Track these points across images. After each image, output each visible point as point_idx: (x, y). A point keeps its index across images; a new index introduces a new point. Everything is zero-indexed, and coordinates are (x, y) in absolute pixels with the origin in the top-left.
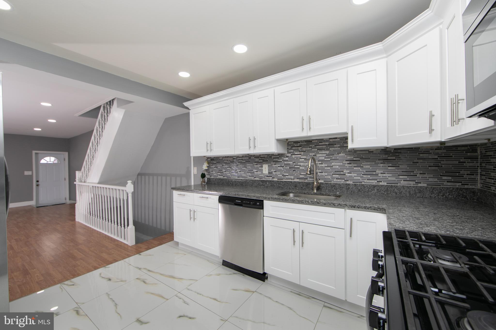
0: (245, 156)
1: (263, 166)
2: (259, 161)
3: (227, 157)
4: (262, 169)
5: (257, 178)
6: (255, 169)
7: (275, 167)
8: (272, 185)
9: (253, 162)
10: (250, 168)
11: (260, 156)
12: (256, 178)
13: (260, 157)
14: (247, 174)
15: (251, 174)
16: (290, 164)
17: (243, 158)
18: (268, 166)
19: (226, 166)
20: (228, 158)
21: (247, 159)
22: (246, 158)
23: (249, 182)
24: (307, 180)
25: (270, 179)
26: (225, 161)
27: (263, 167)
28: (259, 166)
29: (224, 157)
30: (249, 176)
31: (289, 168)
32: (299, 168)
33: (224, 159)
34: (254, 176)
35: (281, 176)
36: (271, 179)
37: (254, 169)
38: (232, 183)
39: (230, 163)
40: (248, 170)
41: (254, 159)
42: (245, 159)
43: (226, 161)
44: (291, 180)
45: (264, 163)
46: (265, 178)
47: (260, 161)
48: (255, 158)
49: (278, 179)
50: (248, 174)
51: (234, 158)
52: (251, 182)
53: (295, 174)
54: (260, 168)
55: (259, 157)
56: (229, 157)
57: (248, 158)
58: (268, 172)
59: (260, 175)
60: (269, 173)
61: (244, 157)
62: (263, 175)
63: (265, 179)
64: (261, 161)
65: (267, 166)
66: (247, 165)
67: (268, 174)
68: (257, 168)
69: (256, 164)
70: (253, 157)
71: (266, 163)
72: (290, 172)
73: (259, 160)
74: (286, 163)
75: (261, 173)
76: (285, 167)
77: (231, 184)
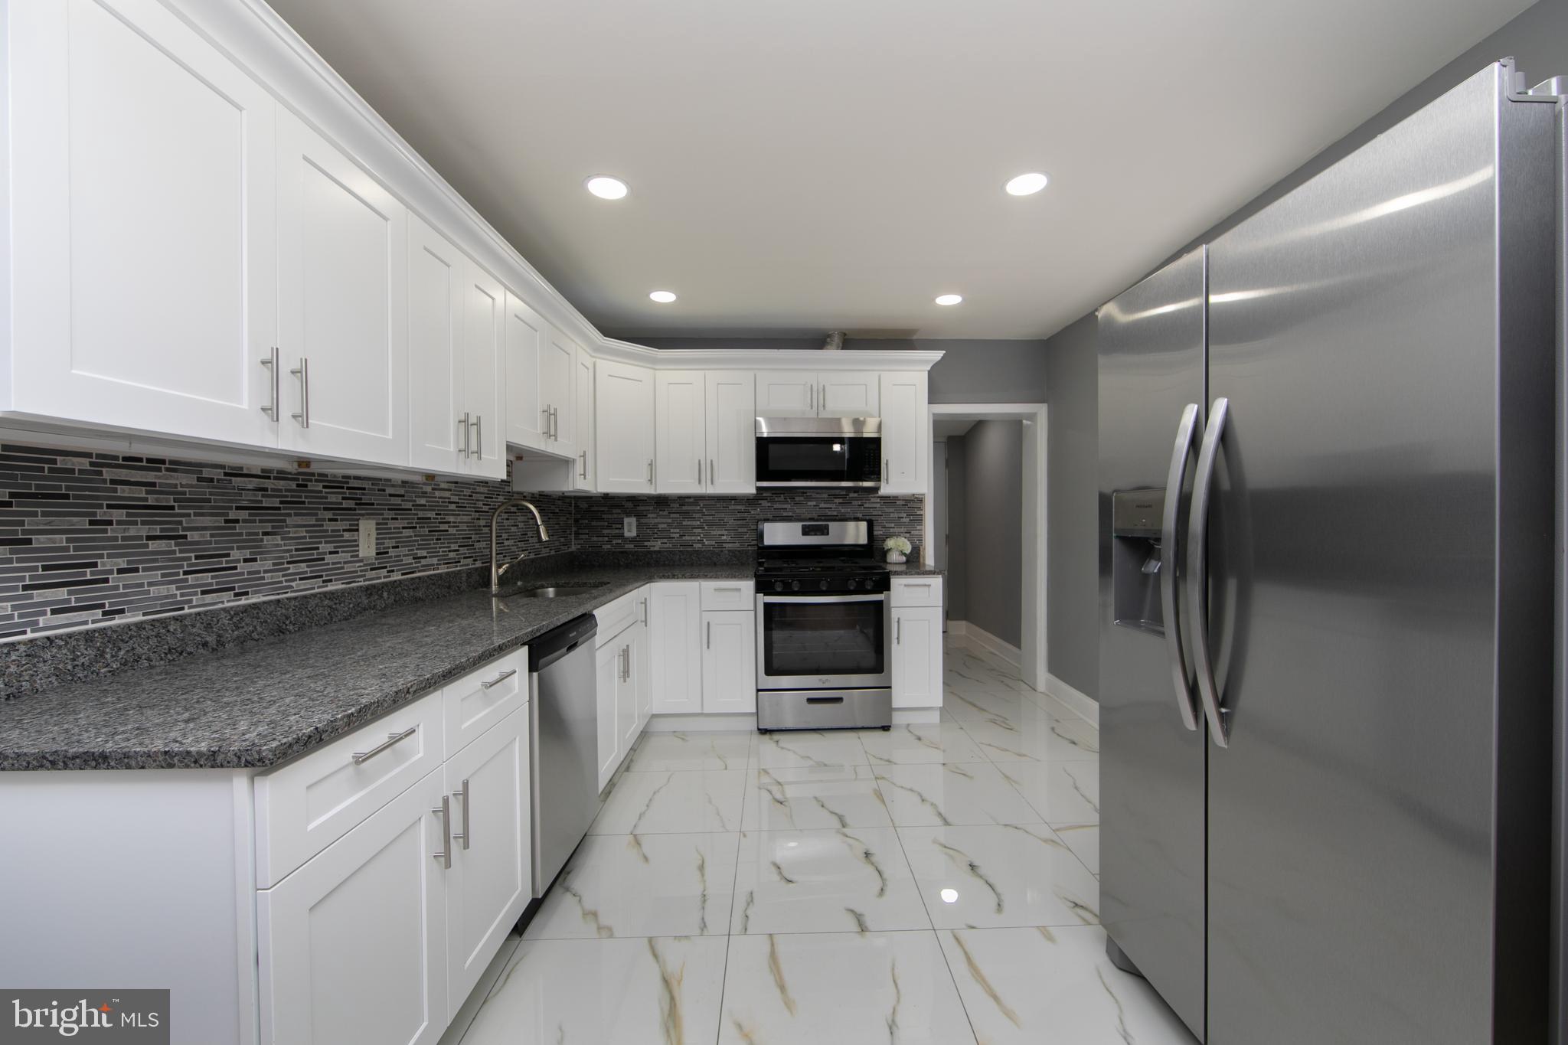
0: (279, 472)
1: (361, 528)
2: (341, 504)
3: (149, 460)
4: (355, 541)
5: (336, 580)
6: (326, 542)
7: (394, 528)
8: (397, 599)
9: (319, 509)
10: (305, 537)
11: (348, 483)
12: (331, 581)
13: (348, 488)
14: (289, 568)
15: (308, 566)
16: (430, 518)
17: (269, 484)
18: (377, 524)
19: (144, 531)
20: (159, 470)
21: (286, 490)
22: (281, 484)
23: (317, 605)
24: (461, 566)
25: (380, 578)
26: (123, 491)
27: (357, 530)
28: (341, 526)
29: (116, 458)
30: (301, 579)
31: (427, 533)
32: (447, 531)
33: (108, 474)
34: (321, 576)
35: (410, 560)
36: (385, 577)
37: (321, 543)
38: (211, 639)
39: (172, 508)
40: (296, 550)
41: (321, 492)
42: (281, 490)
43: (141, 492)
44: (432, 572)
45: (363, 515)
46: (364, 575)
47: (346, 504)
48: (324, 487)
49: (403, 574)
50: (292, 569)
51: (206, 473)
52: (326, 602)
53: (441, 550)
54: (347, 535)
55: (343, 488)
56: (163, 462)
57: (293, 485)
58: (377, 549)
59: (348, 568)
60: (377, 554)
61: (276, 478)
62: (358, 564)
63: (364, 581)
64: (351, 504)
65: (375, 527)
66: (289, 521)
67: (376, 559)
68: (335, 538)
69: (329, 515)
70: (316, 481)
71: (368, 514)
72: (430, 544)
73: (343, 498)
74: (421, 514)
75: (352, 557)
76: (420, 527)
77: (205, 645)
